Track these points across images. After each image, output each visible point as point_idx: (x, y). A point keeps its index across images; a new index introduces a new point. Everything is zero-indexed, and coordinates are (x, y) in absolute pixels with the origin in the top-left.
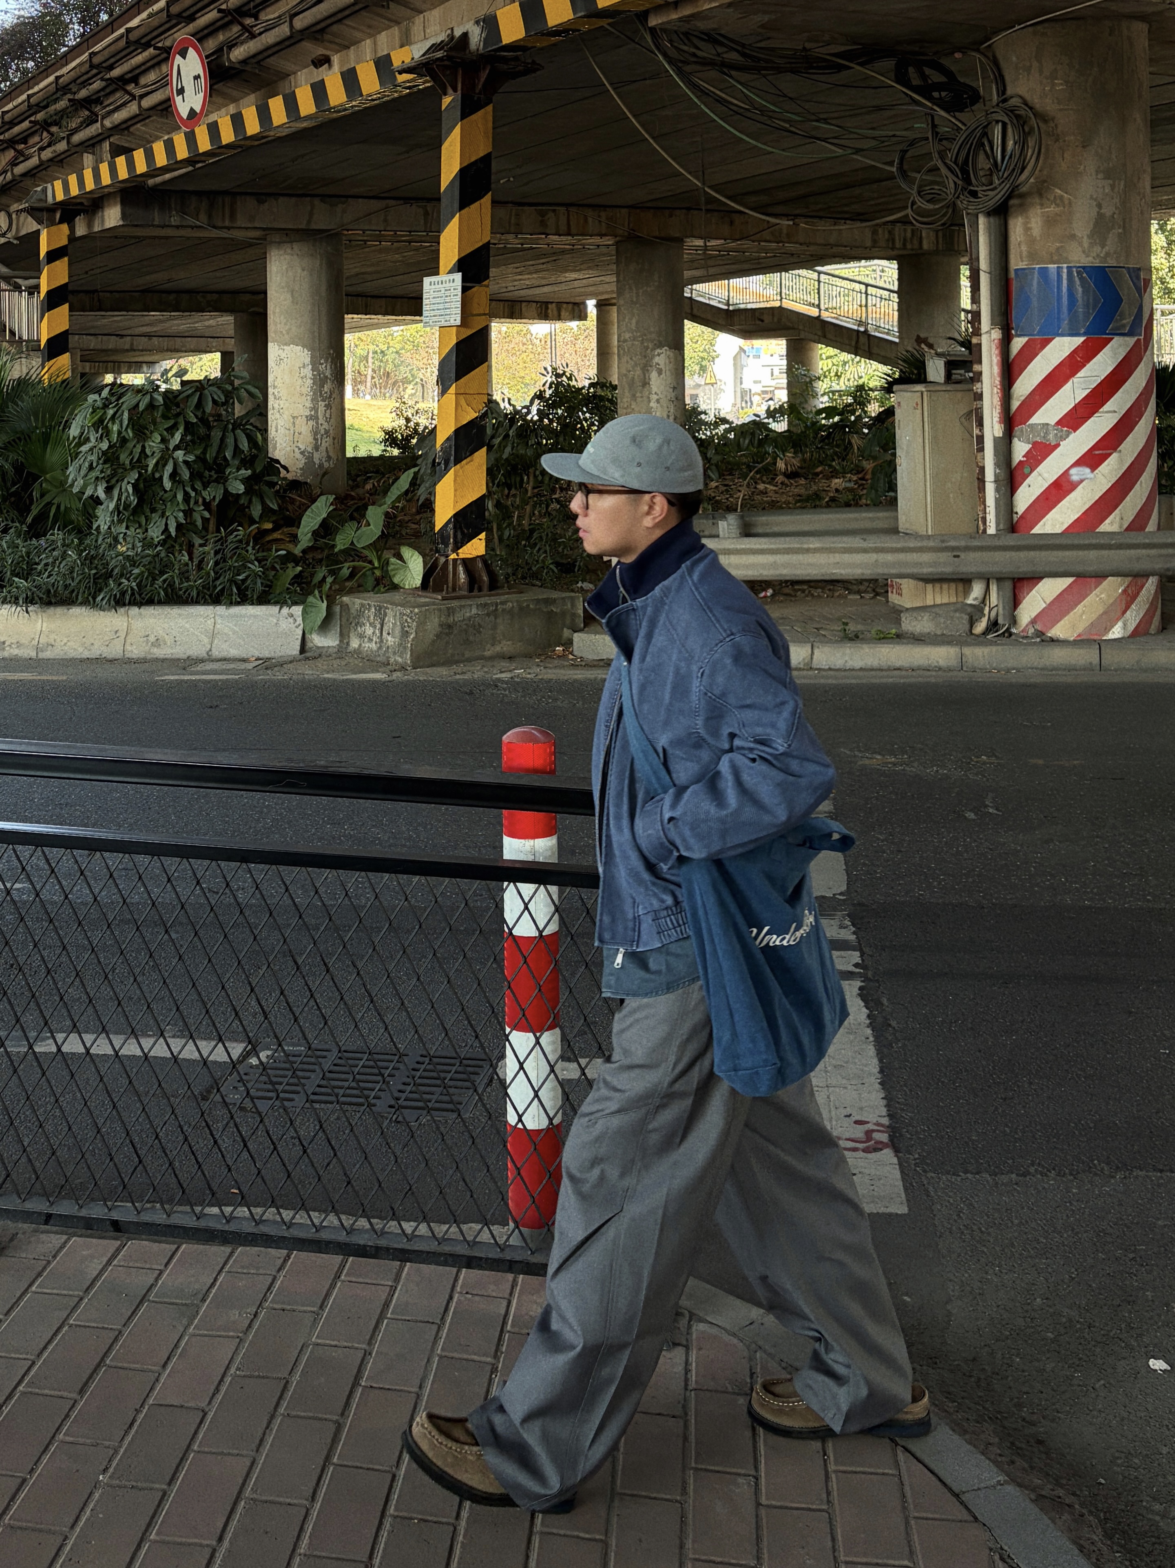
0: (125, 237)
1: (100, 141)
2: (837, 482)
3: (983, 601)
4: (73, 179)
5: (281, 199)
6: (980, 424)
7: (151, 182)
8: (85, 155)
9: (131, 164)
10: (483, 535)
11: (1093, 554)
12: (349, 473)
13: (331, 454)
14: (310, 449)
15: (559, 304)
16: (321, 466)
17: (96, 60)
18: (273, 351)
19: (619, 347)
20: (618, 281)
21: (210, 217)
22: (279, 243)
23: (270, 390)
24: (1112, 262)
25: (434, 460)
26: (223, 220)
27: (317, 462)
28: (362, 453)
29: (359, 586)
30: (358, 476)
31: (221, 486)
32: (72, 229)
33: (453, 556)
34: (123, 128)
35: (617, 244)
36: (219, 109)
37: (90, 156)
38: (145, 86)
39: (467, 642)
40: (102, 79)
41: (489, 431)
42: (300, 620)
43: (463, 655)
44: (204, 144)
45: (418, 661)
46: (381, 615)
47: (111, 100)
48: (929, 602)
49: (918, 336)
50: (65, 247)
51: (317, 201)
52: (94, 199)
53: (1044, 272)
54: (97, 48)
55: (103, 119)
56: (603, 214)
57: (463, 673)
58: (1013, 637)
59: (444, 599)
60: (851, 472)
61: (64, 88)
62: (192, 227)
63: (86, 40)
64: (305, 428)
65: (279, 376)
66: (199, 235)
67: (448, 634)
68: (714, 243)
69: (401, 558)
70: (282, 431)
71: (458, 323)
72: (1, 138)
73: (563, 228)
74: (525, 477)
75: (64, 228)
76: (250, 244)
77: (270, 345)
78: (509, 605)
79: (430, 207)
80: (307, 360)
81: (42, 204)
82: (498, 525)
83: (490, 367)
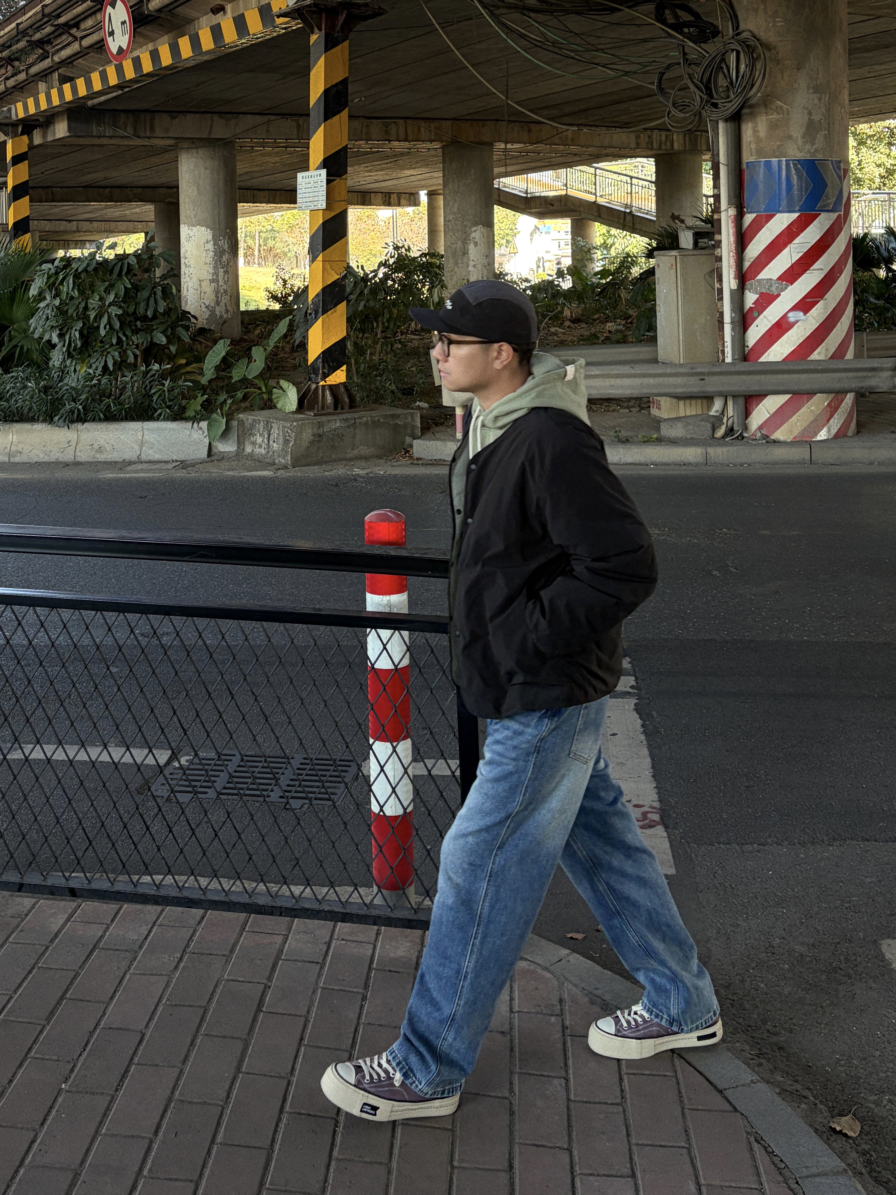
0: (71, 145)
1: (51, 72)
2: (610, 326)
3: (723, 413)
4: (31, 101)
5: (189, 116)
6: (720, 280)
7: (90, 103)
8: (40, 83)
9: (74, 90)
10: (344, 368)
11: (804, 376)
12: (242, 322)
13: (229, 308)
14: (212, 305)
15: (399, 194)
16: (221, 317)
17: (47, 11)
18: (184, 231)
19: (444, 225)
20: (443, 176)
21: (135, 129)
22: (188, 148)
23: (182, 260)
24: (820, 156)
25: (306, 312)
26: (145, 132)
27: (218, 314)
28: (252, 308)
29: (251, 406)
30: (249, 324)
31: (148, 335)
32: (31, 140)
33: (321, 383)
34: (68, 62)
35: (443, 147)
36: (141, 47)
37: (44, 84)
38: (85, 30)
39: (333, 447)
40: (52, 25)
41: (348, 290)
42: (206, 432)
43: (330, 457)
44: (130, 74)
45: (297, 462)
46: (268, 427)
47: (58, 41)
48: (682, 414)
49: (673, 214)
50: (26, 153)
51: (216, 117)
52: (47, 116)
53: (768, 164)
55: (53, 55)
56: (432, 125)
57: (330, 470)
58: (745, 440)
59: (315, 415)
60: (620, 318)
61: (23, 32)
62: (122, 137)
64: (208, 289)
65: (189, 249)
66: (126, 143)
67: (319, 442)
68: (516, 146)
69: (281, 388)
70: (191, 291)
71: (324, 207)
73: (402, 136)
74: (375, 324)
75: (25, 138)
76: (165, 150)
77: (182, 226)
78: (364, 419)
79: (301, 120)
80: (210, 237)
81: (7, 121)
82: (355, 360)
83: (348, 241)
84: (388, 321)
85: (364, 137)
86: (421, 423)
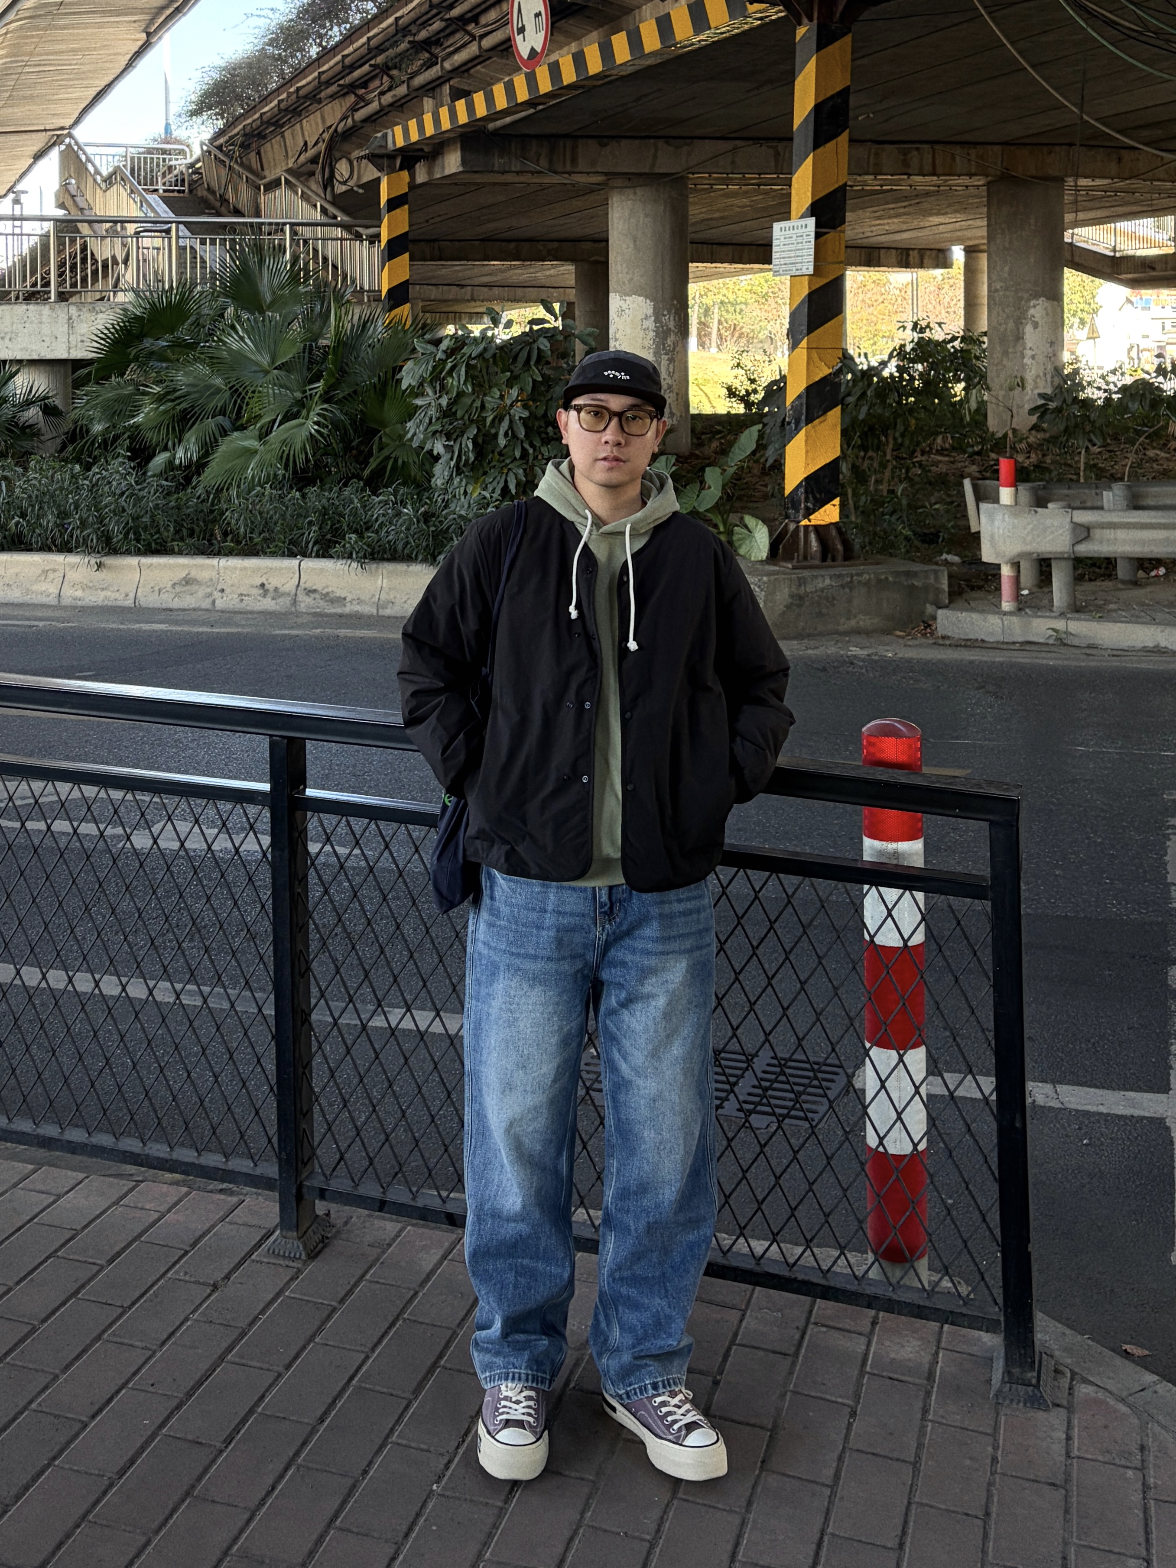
0: (465, 184)
1: (441, 85)
4: (413, 124)
5: (624, 142)
7: (491, 126)
8: (425, 99)
9: (471, 108)
10: (837, 500)
12: (693, 430)
13: (674, 411)
15: (922, 251)
18: (615, 302)
19: (989, 297)
20: (989, 226)
22: (622, 187)
25: (783, 420)
26: (564, 165)
28: (706, 411)
30: (703, 433)
32: (412, 176)
33: (805, 522)
34: (464, 70)
35: (988, 184)
36: (561, 48)
37: (430, 101)
38: (486, 26)
39: (819, 615)
40: (441, 20)
41: (844, 390)
43: (816, 629)
44: (545, 85)
47: (451, 42)
50: (406, 194)
52: (434, 145)
55: (443, 61)
56: (973, 152)
57: (816, 648)
59: (794, 568)
61: (404, 28)
62: (533, 173)
65: (621, 327)
66: (537, 181)
67: (799, 606)
68: (1099, 182)
69: (746, 527)
71: (811, 271)
72: (341, 82)
73: (928, 168)
74: (883, 438)
75: (405, 174)
76: (591, 190)
77: (612, 295)
78: (866, 576)
79: (781, 146)
80: (650, 311)
81: (383, 151)
82: (854, 490)
83: (845, 319)
84: (903, 435)
85: (871, 170)
86: (950, 586)
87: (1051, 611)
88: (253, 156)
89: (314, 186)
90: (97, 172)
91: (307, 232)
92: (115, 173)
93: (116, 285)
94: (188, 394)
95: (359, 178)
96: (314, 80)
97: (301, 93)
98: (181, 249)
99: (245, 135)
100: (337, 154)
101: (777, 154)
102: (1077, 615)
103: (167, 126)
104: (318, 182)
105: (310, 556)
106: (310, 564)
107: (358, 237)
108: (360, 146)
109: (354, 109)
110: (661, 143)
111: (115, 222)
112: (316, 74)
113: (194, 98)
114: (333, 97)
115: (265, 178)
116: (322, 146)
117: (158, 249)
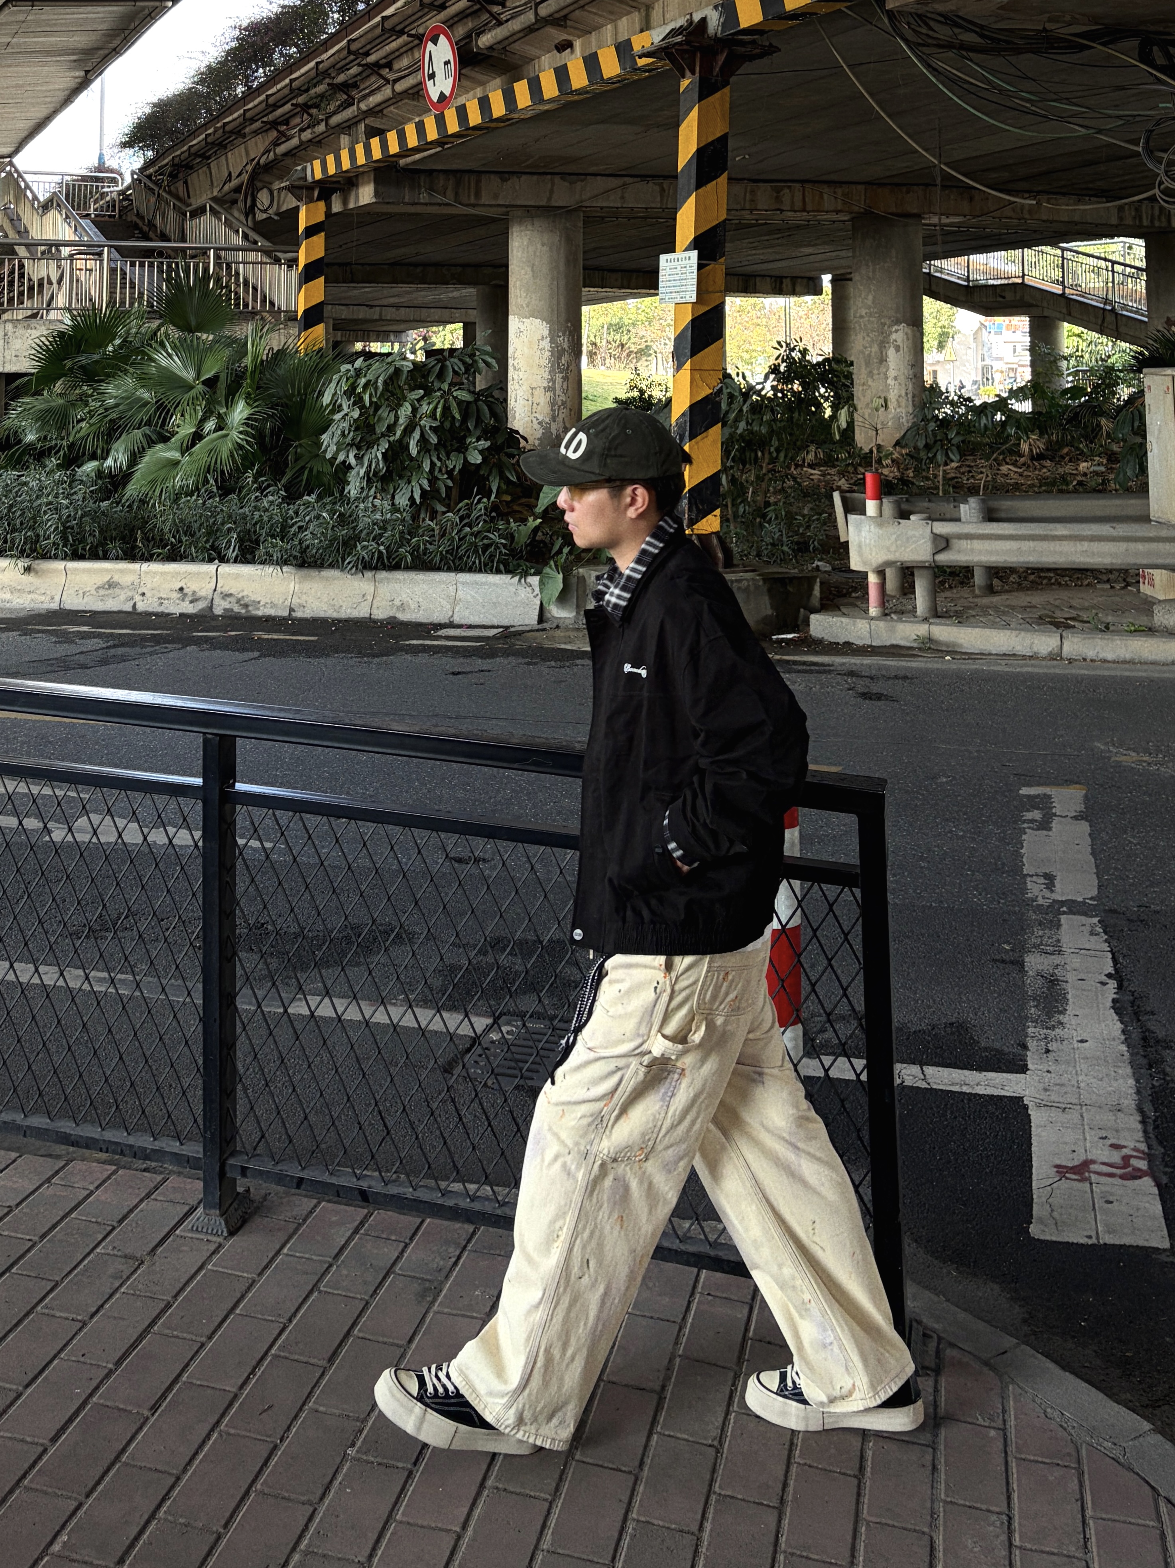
0: (377, 214)
1: (356, 123)
2: (1084, 466)
4: (330, 159)
5: (524, 178)
7: (402, 162)
8: (342, 136)
9: (384, 145)
10: (718, 511)
14: (547, 420)
15: (794, 279)
17: (354, 47)
18: (514, 322)
19: (855, 322)
20: (854, 256)
22: (522, 219)
23: (511, 362)
26: (469, 196)
27: (554, 432)
31: (462, 456)
32: (328, 206)
34: (377, 110)
35: (852, 219)
36: (468, 93)
37: (346, 138)
38: (400, 70)
40: (359, 65)
41: (722, 408)
42: (537, 590)
44: (453, 126)
47: (367, 84)
50: (321, 223)
52: (349, 178)
54: (353, 36)
55: (359, 102)
56: (838, 190)
60: (1099, 455)
61: (323, 72)
62: (439, 205)
63: (344, 28)
64: (543, 399)
65: (518, 347)
66: (443, 211)
68: (953, 219)
70: (521, 402)
71: (694, 299)
72: (265, 119)
73: (798, 205)
74: (760, 454)
75: (322, 205)
76: (494, 220)
77: (511, 317)
78: (745, 583)
79: (666, 184)
80: (546, 332)
81: (302, 183)
82: (733, 500)
83: (725, 341)
84: (778, 450)
85: (747, 206)
86: (821, 592)
87: (915, 617)
88: (180, 185)
89: (236, 214)
90: (35, 198)
91: (231, 256)
92: (51, 200)
93: (49, 304)
94: (117, 405)
95: (279, 207)
96: (239, 116)
97: (227, 128)
98: (113, 271)
99: (173, 165)
100: (259, 184)
101: (663, 190)
102: (937, 620)
103: (101, 157)
104: (240, 211)
105: (228, 561)
106: (226, 569)
107: (277, 261)
108: (281, 178)
109: (276, 144)
110: (557, 179)
111: (51, 245)
112: (241, 111)
113: (127, 132)
114: (256, 133)
115: (190, 205)
116: (245, 177)
117: (91, 270)
